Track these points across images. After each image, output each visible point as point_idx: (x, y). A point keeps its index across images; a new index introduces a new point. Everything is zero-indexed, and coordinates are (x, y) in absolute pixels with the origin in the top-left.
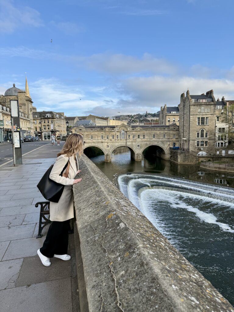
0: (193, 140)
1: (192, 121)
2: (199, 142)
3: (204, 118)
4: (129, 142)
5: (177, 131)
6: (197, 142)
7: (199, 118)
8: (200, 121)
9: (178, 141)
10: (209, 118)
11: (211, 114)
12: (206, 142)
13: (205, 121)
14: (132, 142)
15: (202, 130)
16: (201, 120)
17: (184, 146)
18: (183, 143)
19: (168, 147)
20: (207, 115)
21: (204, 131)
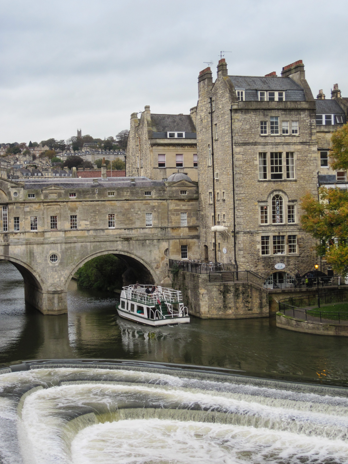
0: (248, 232)
1: (240, 166)
2: (268, 237)
3: (281, 154)
4: (16, 244)
5: (191, 199)
6: (263, 237)
7: (263, 155)
8: (268, 166)
9: (198, 237)
10: (295, 157)
11: (302, 143)
12: (290, 237)
13: (284, 164)
14: (28, 243)
15: (277, 196)
16: (272, 163)
17: (219, 254)
18: (215, 245)
19: (162, 259)
20: (288, 144)
21: (281, 199)
